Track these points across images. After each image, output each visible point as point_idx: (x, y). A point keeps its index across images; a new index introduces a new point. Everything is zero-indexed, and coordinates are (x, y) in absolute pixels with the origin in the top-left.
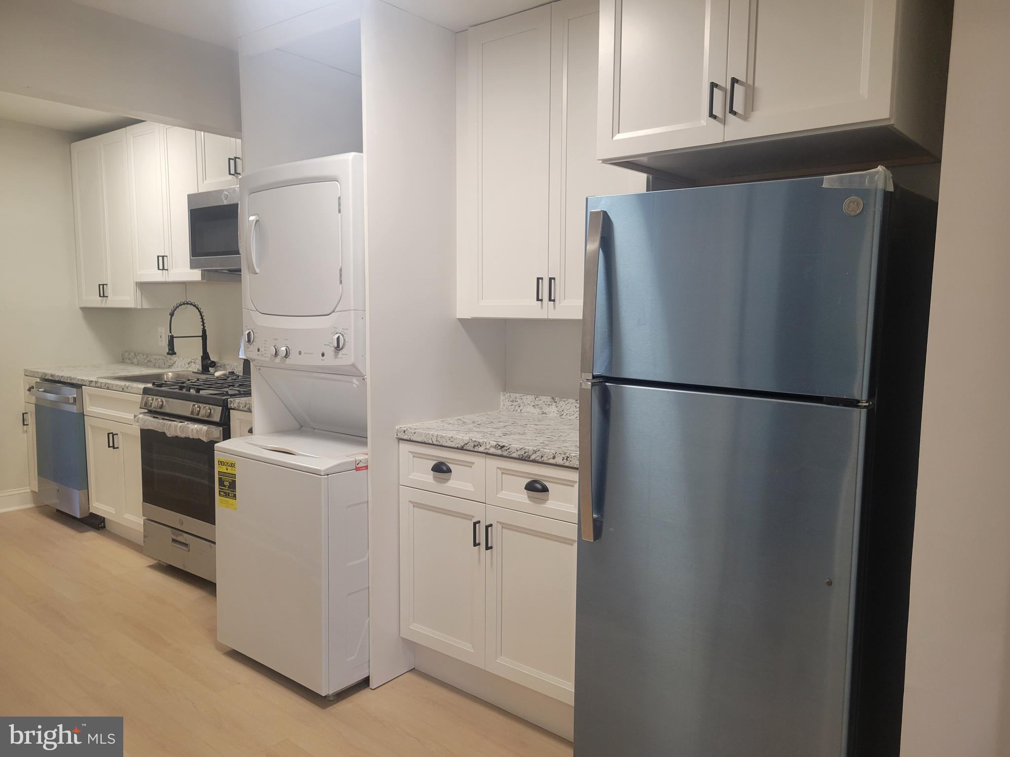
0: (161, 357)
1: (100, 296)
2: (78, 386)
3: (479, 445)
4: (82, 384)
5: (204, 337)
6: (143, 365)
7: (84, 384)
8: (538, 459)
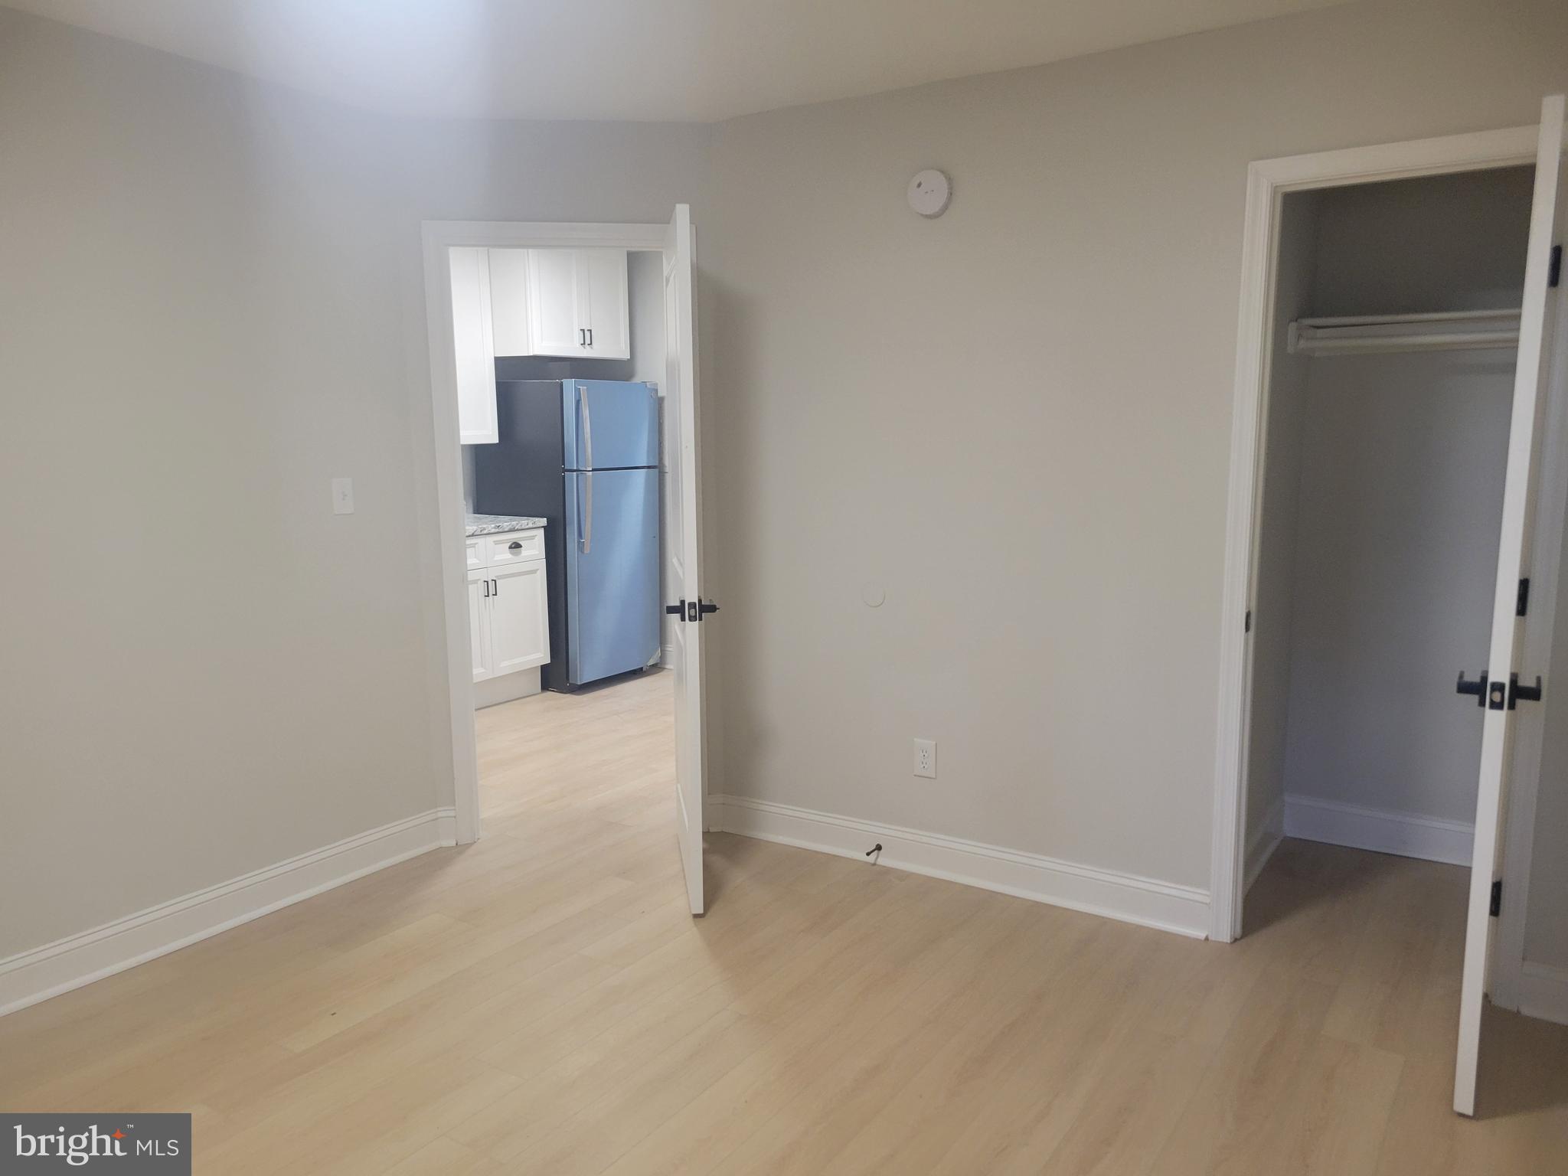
3: (484, 529)
8: (519, 528)
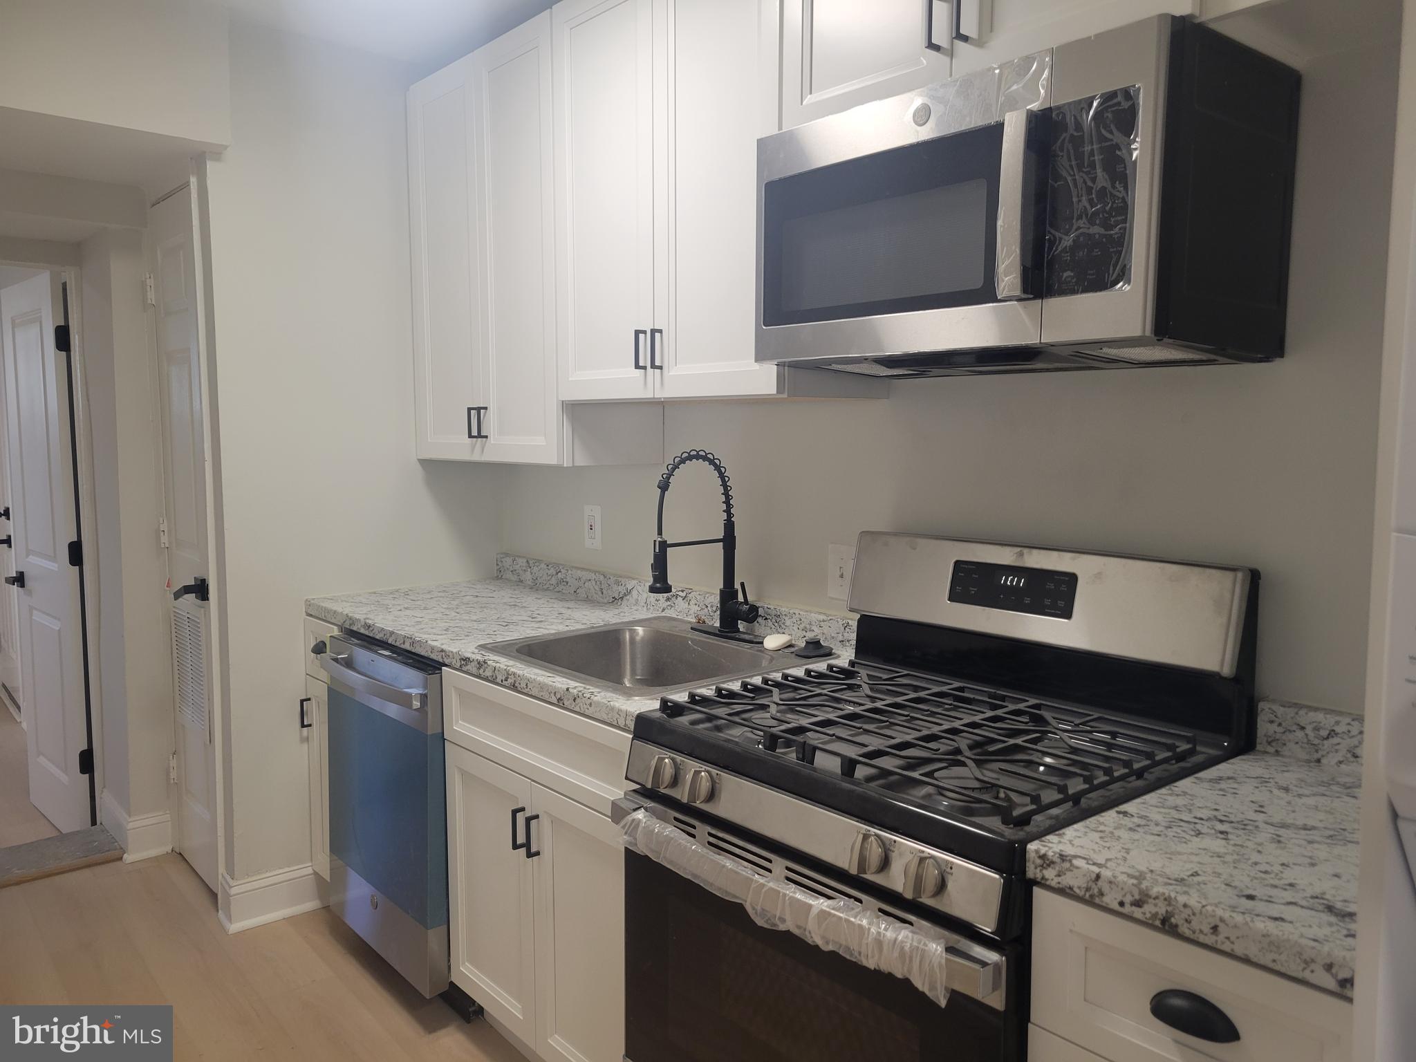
0: (593, 576)
1: (470, 436)
2: (428, 665)
4: (441, 660)
5: (729, 541)
6: (547, 589)
7: (447, 661)
